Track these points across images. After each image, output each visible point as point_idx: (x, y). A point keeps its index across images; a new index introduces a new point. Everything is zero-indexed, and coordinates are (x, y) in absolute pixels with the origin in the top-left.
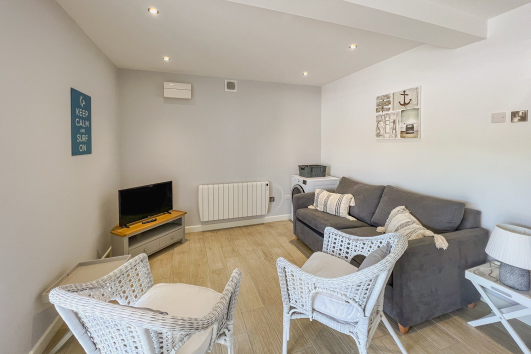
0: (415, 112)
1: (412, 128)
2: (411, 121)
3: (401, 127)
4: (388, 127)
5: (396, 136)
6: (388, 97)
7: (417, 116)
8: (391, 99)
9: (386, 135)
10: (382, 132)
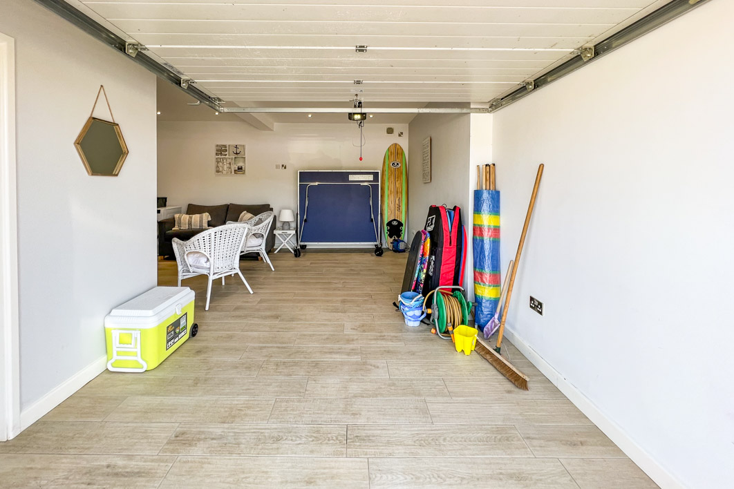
0: (242, 160)
1: (241, 168)
2: (240, 164)
3: (234, 167)
4: (225, 166)
5: (231, 172)
6: (225, 146)
7: (244, 162)
8: (227, 148)
9: (224, 172)
10: (221, 169)
